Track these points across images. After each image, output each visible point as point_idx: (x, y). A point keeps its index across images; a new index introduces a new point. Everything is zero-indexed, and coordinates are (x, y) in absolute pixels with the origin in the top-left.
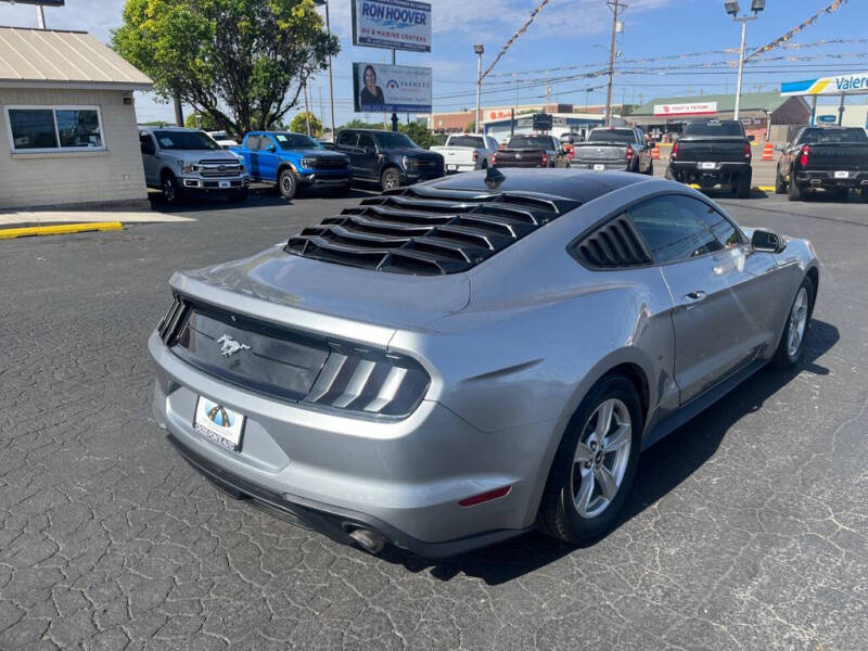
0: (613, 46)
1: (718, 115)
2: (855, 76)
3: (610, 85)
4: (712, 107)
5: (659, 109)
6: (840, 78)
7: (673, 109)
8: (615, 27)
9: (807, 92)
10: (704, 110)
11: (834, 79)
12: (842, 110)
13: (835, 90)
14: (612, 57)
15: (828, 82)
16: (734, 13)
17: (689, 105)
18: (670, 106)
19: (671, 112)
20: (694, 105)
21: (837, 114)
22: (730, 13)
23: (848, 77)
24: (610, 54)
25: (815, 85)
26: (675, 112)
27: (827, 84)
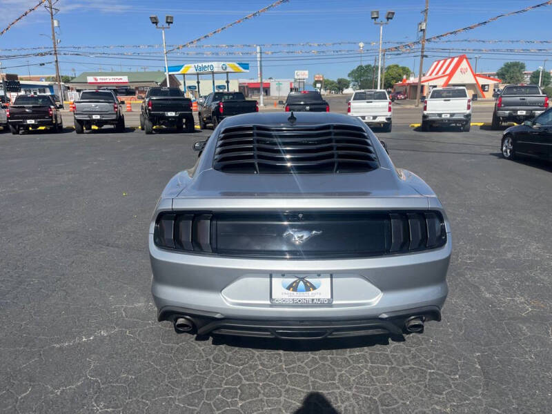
0: (53, 35)
1: (129, 84)
2: (204, 64)
3: (57, 61)
4: (125, 79)
5: (90, 79)
6: (196, 65)
7: (100, 79)
8: (53, 24)
9: (179, 72)
10: (121, 81)
11: (193, 65)
12: (198, 83)
13: (194, 71)
14: (54, 43)
15: (190, 67)
16: (156, 23)
17: (111, 77)
18: (98, 78)
19: (99, 81)
20: (114, 77)
21: (197, 85)
22: (153, 23)
23: (200, 65)
24: (53, 41)
25: (183, 68)
26: (101, 81)
27: (190, 68)
